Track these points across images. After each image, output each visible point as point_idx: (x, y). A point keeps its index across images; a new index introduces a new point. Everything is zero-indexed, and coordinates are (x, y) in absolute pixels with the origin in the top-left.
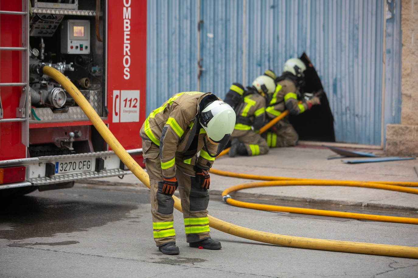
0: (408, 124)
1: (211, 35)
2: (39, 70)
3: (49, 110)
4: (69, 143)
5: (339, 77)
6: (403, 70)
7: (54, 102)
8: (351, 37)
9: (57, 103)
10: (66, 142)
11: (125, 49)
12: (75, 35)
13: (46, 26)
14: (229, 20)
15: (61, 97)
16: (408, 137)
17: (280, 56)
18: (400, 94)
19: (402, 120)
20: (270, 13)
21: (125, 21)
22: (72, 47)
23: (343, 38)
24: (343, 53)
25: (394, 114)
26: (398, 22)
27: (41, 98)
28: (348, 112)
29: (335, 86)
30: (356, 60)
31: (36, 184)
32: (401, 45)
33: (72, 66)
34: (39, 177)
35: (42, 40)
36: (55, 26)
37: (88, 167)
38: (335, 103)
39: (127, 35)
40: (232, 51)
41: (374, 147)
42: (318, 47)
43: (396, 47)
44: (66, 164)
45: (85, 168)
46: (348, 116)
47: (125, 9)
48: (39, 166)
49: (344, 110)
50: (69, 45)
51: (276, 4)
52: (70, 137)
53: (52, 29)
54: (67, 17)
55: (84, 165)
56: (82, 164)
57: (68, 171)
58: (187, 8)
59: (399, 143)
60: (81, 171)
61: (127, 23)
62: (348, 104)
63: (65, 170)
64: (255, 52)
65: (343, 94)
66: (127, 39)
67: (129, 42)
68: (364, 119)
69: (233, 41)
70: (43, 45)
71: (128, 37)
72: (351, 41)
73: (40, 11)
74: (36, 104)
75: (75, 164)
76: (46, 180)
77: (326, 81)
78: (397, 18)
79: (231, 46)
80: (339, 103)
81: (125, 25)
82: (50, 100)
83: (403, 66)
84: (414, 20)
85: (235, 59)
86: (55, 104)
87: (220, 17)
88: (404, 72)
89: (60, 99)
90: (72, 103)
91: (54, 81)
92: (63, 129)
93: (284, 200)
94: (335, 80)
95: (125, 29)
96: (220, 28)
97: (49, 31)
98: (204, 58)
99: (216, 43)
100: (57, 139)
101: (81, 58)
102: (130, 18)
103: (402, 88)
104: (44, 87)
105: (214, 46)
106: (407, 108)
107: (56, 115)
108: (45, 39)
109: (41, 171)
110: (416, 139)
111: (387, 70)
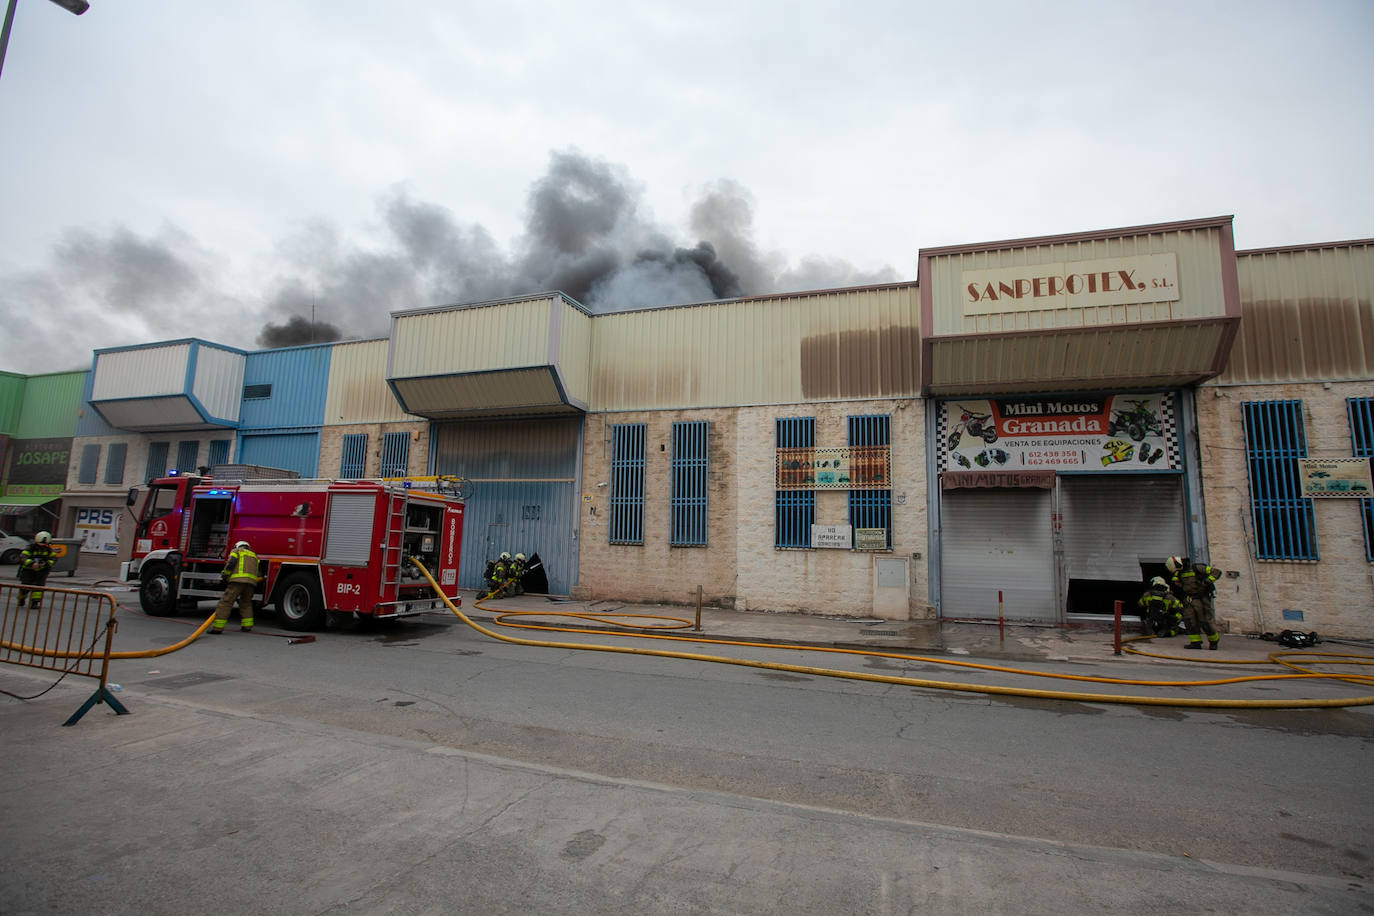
0: (581, 586)
1: (493, 543)
2: (407, 559)
3: (409, 578)
4: (418, 595)
7: (413, 574)
11: (450, 550)
12: (426, 542)
14: (502, 537)
16: (582, 592)
18: (578, 572)
19: (579, 584)
20: (521, 534)
21: (451, 537)
23: (554, 547)
24: (554, 553)
25: (575, 582)
26: (579, 540)
27: (406, 572)
30: (559, 557)
31: (400, 615)
32: (580, 551)
33: (424, 557)
35: (410, 545)
36: (417, 538)
37: (428, 606)
39: (452, 543)
43: (577, 551)
44: (417, 605)
47: (451, 531)
50: (423, 547)
51: (524, 530)
52: (420, 592)
53: (415, 539)
54: (423, 534)
57: (417, 608)
59: (577, 595)
68: (562, 583)
70: (410, 547)
72: (557, 548)
73: (409, 531)
74: (403, 575)
76: (406, 613)
78: (578, 538)
82: (411, 573)
83: (580, 560)
84: (585, 540)
87: (498, 535)
88: (581, 563)
90: (422, 574)
91: (414, 565)
92: (416, 588)
93: (523, 622)
95: (451, 540)
96: (497, 540)
99: (495, 547)
100: (413, 592)
101: (429, 553)
102: (454, 535)
103: (579, 570)
104: (408, 567)
106: (581, 579)
108: (411, 543)
109: (404, 608)
110: (585, 593)
111: (573, 561)
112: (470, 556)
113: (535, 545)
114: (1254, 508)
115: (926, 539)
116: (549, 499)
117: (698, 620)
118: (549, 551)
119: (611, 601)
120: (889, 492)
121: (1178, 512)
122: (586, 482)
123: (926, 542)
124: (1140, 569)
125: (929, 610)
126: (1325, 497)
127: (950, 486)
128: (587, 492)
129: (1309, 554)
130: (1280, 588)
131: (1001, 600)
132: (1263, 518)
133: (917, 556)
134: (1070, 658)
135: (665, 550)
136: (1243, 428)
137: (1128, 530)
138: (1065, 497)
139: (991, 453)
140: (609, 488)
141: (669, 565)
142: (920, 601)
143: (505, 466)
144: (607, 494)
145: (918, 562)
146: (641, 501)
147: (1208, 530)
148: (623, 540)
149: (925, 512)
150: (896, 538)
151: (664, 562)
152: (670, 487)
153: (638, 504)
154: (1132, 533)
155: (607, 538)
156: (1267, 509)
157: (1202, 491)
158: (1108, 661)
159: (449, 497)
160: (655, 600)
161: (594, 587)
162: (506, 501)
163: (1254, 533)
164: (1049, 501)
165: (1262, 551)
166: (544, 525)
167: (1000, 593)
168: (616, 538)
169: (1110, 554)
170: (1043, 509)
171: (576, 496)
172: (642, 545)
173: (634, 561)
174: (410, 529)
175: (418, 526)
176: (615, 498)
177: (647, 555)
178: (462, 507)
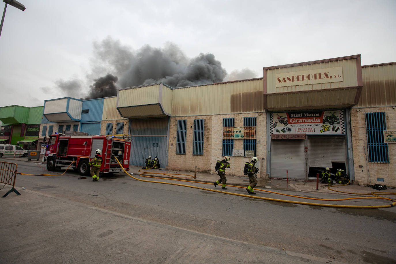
0: (169, 166)
3: (114, 162)
4: (116, 167)
5: (161, 159)
11: (127, 155)
13: (116, 151)
16: (168, 168)
18: (168, 162)
20: (153, 151)
30: (163, 157)
31: (111, 172)
32: (168, 156)
33: (119, 157)
35: (115, 153)
50: (119, 154)
54: (119, 150)
58: (143, 150)
62: (162, 163)
63: (115, 171)
68: (163, 165)
71: (127, 153)
72: (162, 155)
74: (112, 161)
75: (117, 170)
78: (168, 152)
83: (168, 158)
84: (170, 153)
90: (117, 162)
91: (115, 159)
92: (116, 165)
93: (148, 175)
98: (144, 156)
100: (114, 166)
105: (146, 155)
106: (168, 164)
109: (112, 170)
111: (166, 159)
112: (139, 157)
114: (368, 146)
115: (266, 154)
116: (160, 141)
117: (195, 176)
118: (160, 155)
119: (176, 170)
120: (255, 140)
121: (344, 147)
122: (170, 136)
123: (266, 155)
124: (332, 164)
125: (266, 175)
126: (392, 143)
127: (273, 138)
128: (171, 139)
129: (386, 160)
130: (376, 171)
131: (287, 173)
132: (371, 149)
133: (263, 159)
134: (302, 190)
135: (191, 156)
136: (366, 121)
137: (328, 152)
138: (308, 142)
139: (286, 128)
140: (176, 138)
141: (193, 160)
142: (264, 172)
143: (149, 132)
144: (176, 140)
145: (263, 161)
147: (353, 152)
148: (180, 153)
149: (266, 146)
150: (257, 154)
151: (191, 160)
152: (193, 138)
153: (184, 143)
154: (330, 153)
155: (176, 152)
156: (373, 146)
157: (352, 140)
158: (313, 192)
159: (126, 140)
160: (188, 170)
161: (172, 166)
162: (149, 142)
163: (368, 154)
164: (304, 143)
165: (370, 160)
166: (159, 148)
167: (287, 170)
168: (178, 152)
169: (322, 160)
170: (302, 146)
171: (167, 140)
172: (185, 155)
173: (183, 159)
174: (114, 149)
175: (117, 148)
176: (178, 141)
177: (186, 157)
178: (130, 143)
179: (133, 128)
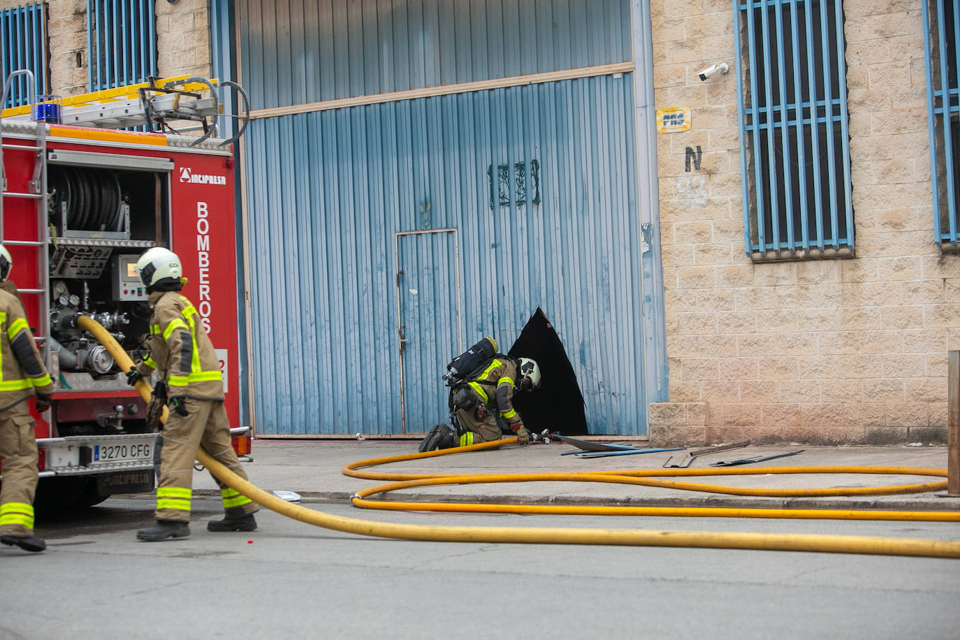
0: (679, 401)
1: (414, 292)
2: (74, 323)
3: (87, 377)
4: (115, 420)
5: (586, 339)
6: (667, 324)
7: (95, 365)
8: (600, 283)
9: (98, 367)
10: (112, 419)
11: (202, 293)
12: (129, 275)
13: (88, 263)
14: (438, 268)
15: (105, 359)
16: (679, 420)
17: (507, 314)
18: (666, 359)
19: (670, 396)
20: (490, 255)
21: (201, 253)
22: (126, 292)
23: (589, 284)
24: (590, 305)
25: (659, 389)
26: (658, 257)
27: (77, 359)
28: (602, 390)
29: (582, 353)
30: (607, 314)
31: (61, 474)
32: (664, 289)
33: (126, 317)
34: (70, 465)
35: (86, 284)
36: (101, 264)
37: (147, 453)
38: (584, 378)
39: (204, 273)
40: (444, 312)
41: (637, 438)
42: (556, 300)
43: (657, 292)
44: (111, 449)
45: (142, 455)
46: (602, 394)
47: (199, 237)
48: (69, 450)
49: (596, 388)
50: (122, 289)
51: (498, 241)
52: (118, 412)
53: (97, 267)
54: (118, 251)
55: (139, 451)
56: (137, 449)
57: (114, 459)
58: (381, 255)
59: (667, 429)
60: (135, 459)
61: (203, 256)
62: (600, 379)
63: (109, 457)
64: (474, 311)
65: (594, 365)
66: (205, 279)
67: (208, 282)
68: (623, 397)
69: (443, 297)
70: (87, 291)
71: (207, 276)
72: (600, 287)
73: (70, 242)
74: (65, 368)
75: (124, 449)
76: (78, 469)
77: (571, 347)
78: (656, 249)
79: (442, 304)
80: (590, 379)
81: (201, 259)
82: (89, 361)
83: (667, 318)
84: (677, 253)
85: (448, 322)
86: (96, 368)
87: (425, 265)
88: (669, 328)
89: (103, 361)
91: (95, 340)
92: (108, 401)
94: (583, 344)
95: (201, 265)
96: (426, 281)
97: (93, 270)
98: (407, 325)
99: (422, 301)
100: (100, 415)
101: (140, 306)
102: (208, 249)
103: (668, 349)
104: (83, 346)
105: (419, 306)
106: (675, 380)
107: (99, 382)
108: (89, 281)
109: (73, 457)
110: (689, 422)
111: (648, 325)
112: (354, 337)
113: (534, 289)
116: (561, 135)
118: (575, 291)
119: (771, 440)
122: (664, 68)
128: (672, 100)
135: (923, 260)
140: (735, 81)
143: (426, 48)
144: (730, 100)
146: (836, 110)
148: (790, 244)
152: (922, 55)
153: (828, 119)
155: (742, 242)
159: (184, 135)
160: (905, 426)
161: (715, 401)
162: (438, 159)
166: (555, 220)
168: (769, 239)
171: (639, 113)
172: (852, 256)
173: (831, 308)
174: (71, 238)
175: (96, 228)
176: (754, 111)
177: (867, 285)
178: (230, 166)
179: (256, 27)
